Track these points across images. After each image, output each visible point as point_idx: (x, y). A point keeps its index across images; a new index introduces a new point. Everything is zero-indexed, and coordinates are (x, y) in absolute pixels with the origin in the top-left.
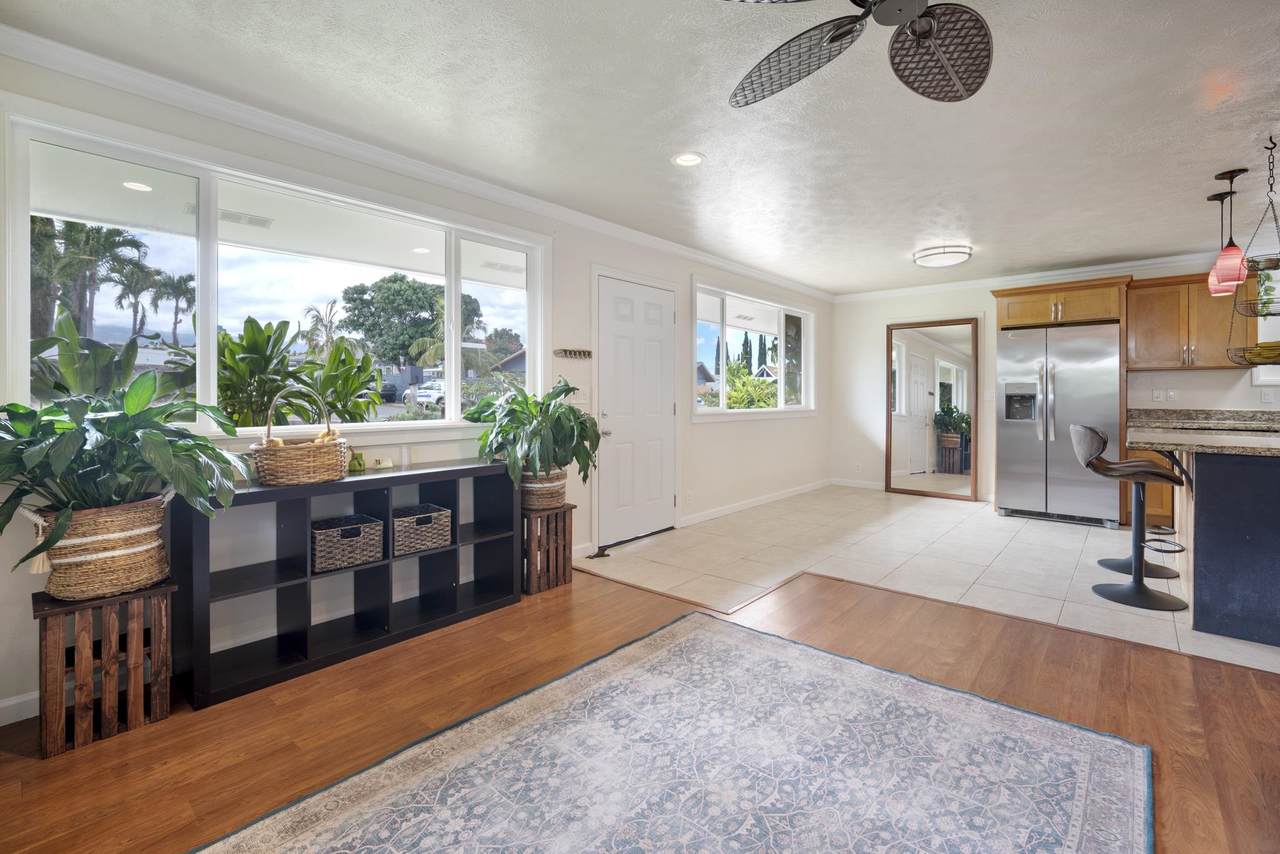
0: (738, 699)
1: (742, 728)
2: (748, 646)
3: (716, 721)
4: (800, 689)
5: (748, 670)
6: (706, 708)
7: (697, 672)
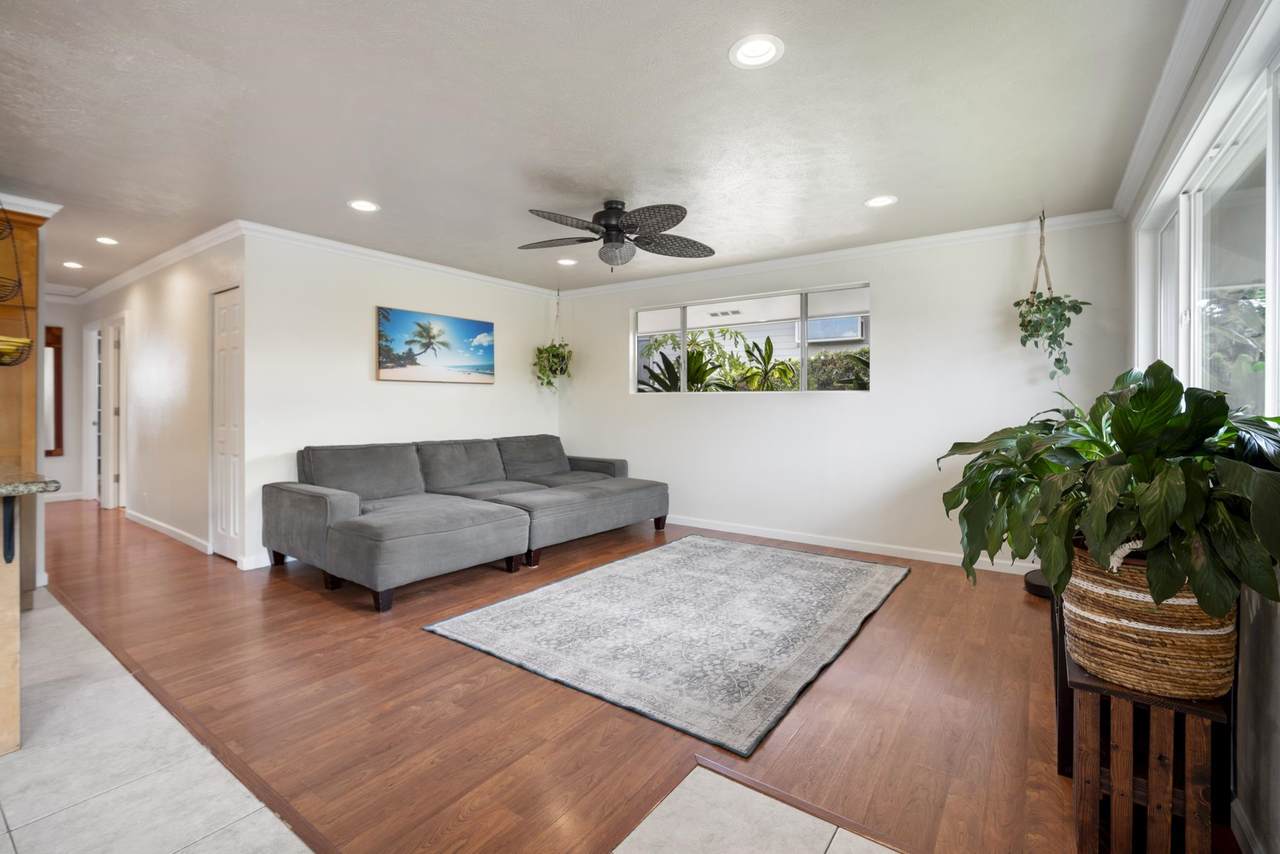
0: (680, 647)
1: (676, 632)
2: (669, 694)
3: (695, 635)
4: (629, 656)
5: (670, 669)
6: (703, 641)
7: (718, 667)
